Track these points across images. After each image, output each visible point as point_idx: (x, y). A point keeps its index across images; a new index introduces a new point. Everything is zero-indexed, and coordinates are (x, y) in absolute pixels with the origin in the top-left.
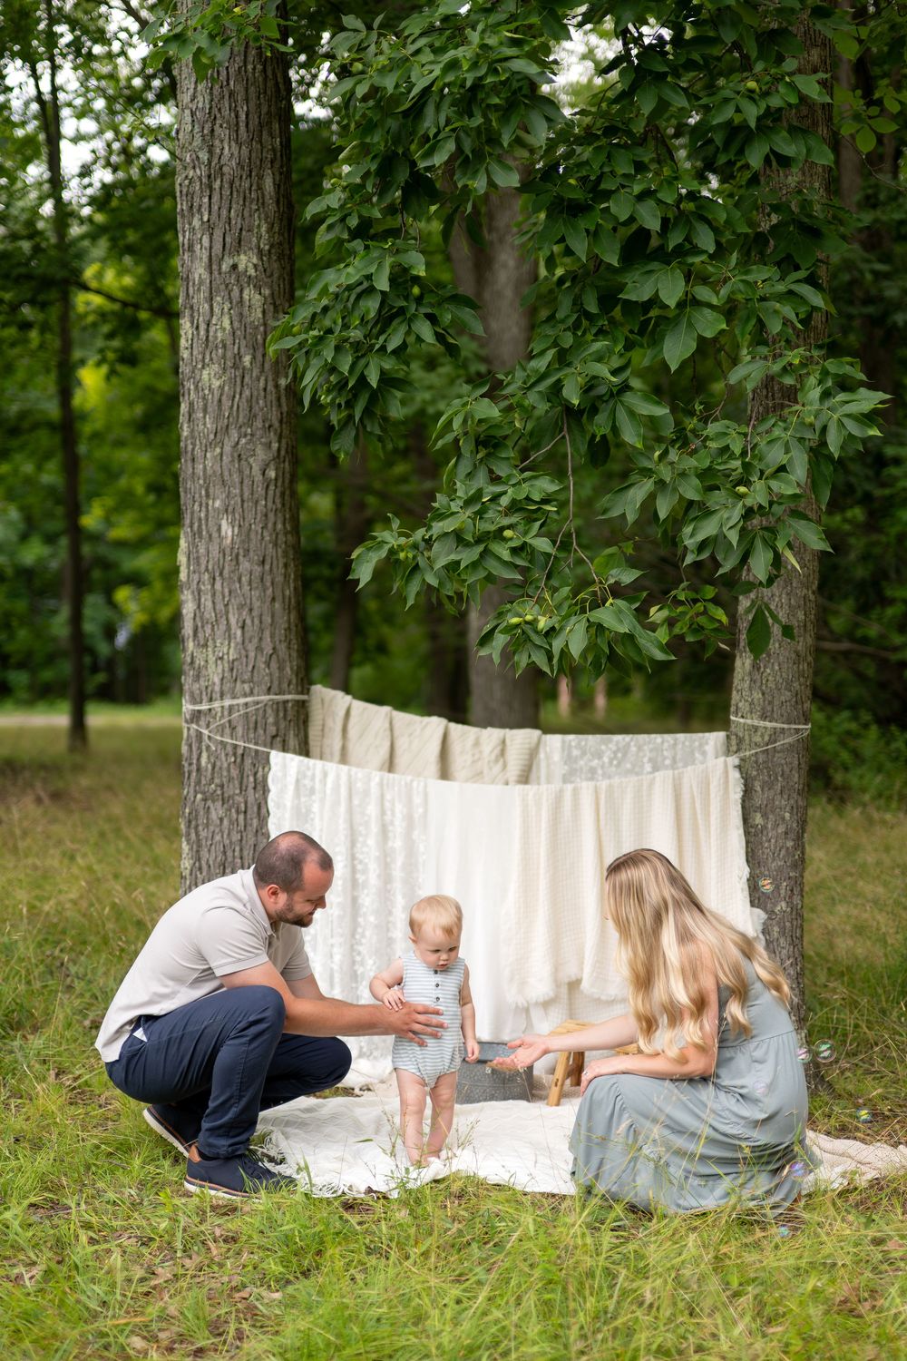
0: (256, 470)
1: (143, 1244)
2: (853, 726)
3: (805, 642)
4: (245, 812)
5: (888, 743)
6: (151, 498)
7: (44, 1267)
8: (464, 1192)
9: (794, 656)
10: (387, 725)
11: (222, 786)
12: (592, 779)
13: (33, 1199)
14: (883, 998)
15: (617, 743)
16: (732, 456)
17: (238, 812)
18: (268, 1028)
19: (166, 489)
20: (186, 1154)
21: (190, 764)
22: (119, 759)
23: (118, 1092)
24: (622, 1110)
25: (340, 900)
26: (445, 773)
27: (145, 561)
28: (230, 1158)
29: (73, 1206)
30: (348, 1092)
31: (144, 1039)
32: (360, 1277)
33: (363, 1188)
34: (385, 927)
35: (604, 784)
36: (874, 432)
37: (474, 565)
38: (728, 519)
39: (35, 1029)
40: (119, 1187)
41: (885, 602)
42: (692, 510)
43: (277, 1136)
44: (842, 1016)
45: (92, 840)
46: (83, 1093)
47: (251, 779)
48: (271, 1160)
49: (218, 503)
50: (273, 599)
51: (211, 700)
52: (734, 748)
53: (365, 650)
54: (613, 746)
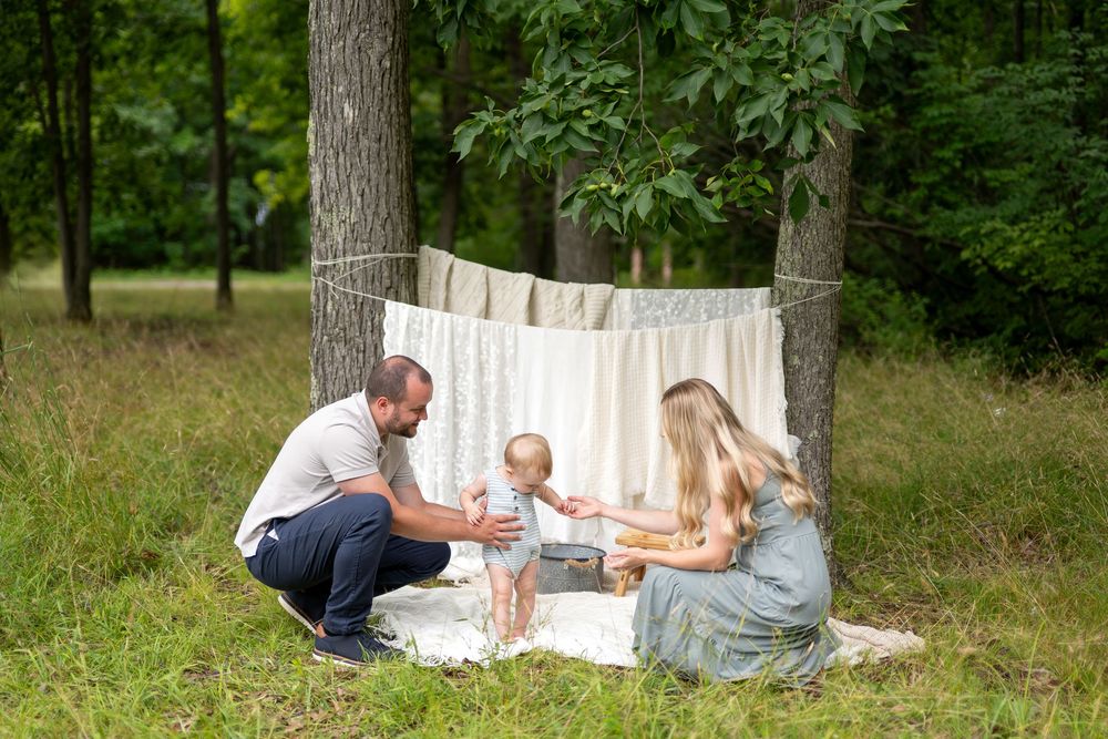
0: (374, 60)
1: (278, 701)
2: (880, 292)
3: (839, 211)
4: (364, 351)
5: (909, 307)
6: (286, 92)
7: (197, 717)
8: (543, 663)
9: (829, 223)
10: (484, 279)
11: (345, 330)
12: (656, 326)
13: (188, 666)
14: (898, 513)
15: (679, 296)
16: (780, 48)
17: (358, 352)
18: (378, 528)
19: (297, 84)
20: (314, 632)
21: (318, 311)
22: (259, 315)
23: (258, 582)
24: (679, 597)
25: (443, 425)
26: (532, 320)
27: (280, 149)
28: (350, 634)
29: (221, 671)
30: (449, 583)
31: (277, 538)
32: (457, 729)
33: (461, 660)
34: (480, 449)
35: (666, 330)
36: (902, 27)
37: (558, 140)
38: (775, 101)
39: (188, 532)
40: (258, 656)
41: (912, 186)
42: (743, 94)
43: (389, 617)
44: (863, 527)
45: (236, 380)
46: (229, 582)
47: (369, 324)
48: (385, 636)
49: (341, 89)
50: (388, 172)
51: (335, 257)
52: (777, 301)
53: (468, 225)
54: (674, 299)
